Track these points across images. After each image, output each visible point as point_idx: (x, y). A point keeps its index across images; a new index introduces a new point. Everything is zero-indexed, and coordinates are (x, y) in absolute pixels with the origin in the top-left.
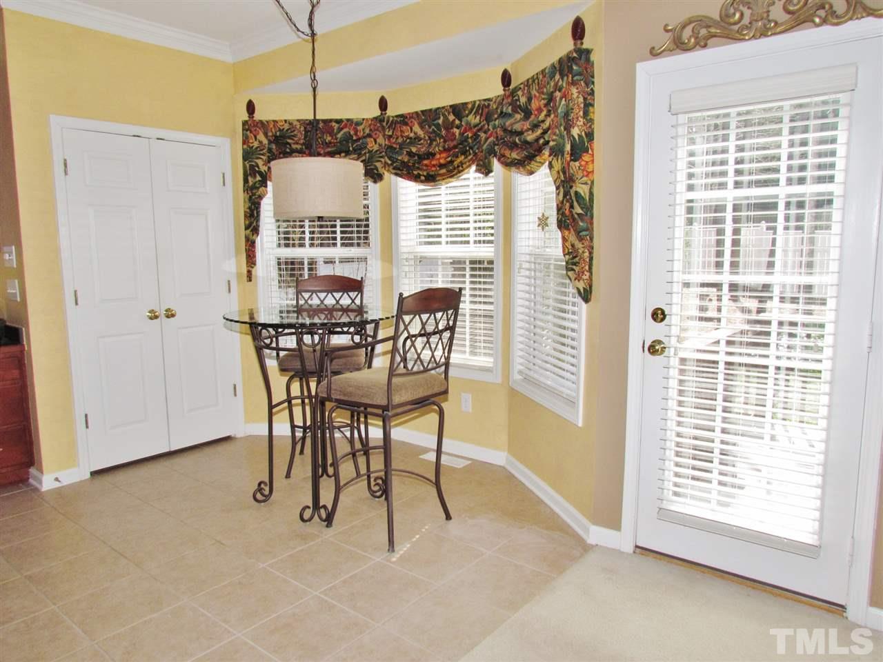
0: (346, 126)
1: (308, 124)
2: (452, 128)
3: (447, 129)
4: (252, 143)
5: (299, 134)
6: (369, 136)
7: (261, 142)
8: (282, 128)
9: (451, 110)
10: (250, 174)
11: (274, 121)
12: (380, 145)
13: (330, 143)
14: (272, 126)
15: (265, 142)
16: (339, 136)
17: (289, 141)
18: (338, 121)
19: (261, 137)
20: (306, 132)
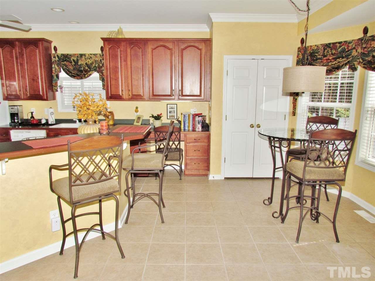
0: (343, 45)
1: (325, 46)
4: (301, 57)
5: (321, 51)
6: (354, 48)
8: (313, 49)
11: (311, 46)
12: (358, 53)
13: (335, 53)
14: (309, 48)
16: (339, 50)
17: (316, 54)
18: (340, 43)
20: (324, 49)
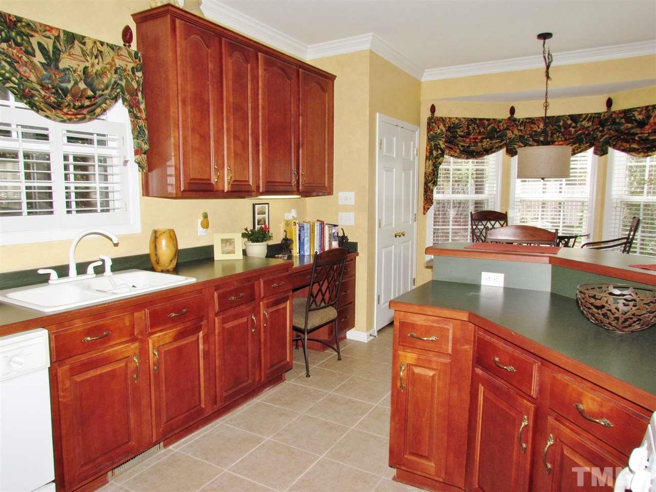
0: (492, 123)
1: (470, 121)
2: (570, 127)
3: (565, 128)
4: (436, 130)
5: (464, 126)
6: (507, 129)
7: (441, 130)
8: (454, 122)
9: (569, 118)
10: (435, 149)
11: (449, 118)
12: (516, 135)
13: (484, 132)
14: (448, 121)
15: (444, 130)
16: (489, 128)
17: (458, 130)
18: (488, 120)
19: (442, 127)
20: (469, 125)
